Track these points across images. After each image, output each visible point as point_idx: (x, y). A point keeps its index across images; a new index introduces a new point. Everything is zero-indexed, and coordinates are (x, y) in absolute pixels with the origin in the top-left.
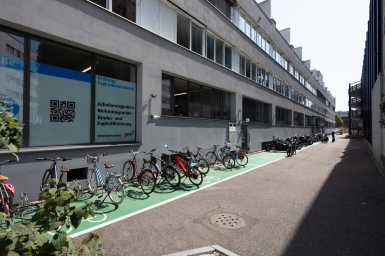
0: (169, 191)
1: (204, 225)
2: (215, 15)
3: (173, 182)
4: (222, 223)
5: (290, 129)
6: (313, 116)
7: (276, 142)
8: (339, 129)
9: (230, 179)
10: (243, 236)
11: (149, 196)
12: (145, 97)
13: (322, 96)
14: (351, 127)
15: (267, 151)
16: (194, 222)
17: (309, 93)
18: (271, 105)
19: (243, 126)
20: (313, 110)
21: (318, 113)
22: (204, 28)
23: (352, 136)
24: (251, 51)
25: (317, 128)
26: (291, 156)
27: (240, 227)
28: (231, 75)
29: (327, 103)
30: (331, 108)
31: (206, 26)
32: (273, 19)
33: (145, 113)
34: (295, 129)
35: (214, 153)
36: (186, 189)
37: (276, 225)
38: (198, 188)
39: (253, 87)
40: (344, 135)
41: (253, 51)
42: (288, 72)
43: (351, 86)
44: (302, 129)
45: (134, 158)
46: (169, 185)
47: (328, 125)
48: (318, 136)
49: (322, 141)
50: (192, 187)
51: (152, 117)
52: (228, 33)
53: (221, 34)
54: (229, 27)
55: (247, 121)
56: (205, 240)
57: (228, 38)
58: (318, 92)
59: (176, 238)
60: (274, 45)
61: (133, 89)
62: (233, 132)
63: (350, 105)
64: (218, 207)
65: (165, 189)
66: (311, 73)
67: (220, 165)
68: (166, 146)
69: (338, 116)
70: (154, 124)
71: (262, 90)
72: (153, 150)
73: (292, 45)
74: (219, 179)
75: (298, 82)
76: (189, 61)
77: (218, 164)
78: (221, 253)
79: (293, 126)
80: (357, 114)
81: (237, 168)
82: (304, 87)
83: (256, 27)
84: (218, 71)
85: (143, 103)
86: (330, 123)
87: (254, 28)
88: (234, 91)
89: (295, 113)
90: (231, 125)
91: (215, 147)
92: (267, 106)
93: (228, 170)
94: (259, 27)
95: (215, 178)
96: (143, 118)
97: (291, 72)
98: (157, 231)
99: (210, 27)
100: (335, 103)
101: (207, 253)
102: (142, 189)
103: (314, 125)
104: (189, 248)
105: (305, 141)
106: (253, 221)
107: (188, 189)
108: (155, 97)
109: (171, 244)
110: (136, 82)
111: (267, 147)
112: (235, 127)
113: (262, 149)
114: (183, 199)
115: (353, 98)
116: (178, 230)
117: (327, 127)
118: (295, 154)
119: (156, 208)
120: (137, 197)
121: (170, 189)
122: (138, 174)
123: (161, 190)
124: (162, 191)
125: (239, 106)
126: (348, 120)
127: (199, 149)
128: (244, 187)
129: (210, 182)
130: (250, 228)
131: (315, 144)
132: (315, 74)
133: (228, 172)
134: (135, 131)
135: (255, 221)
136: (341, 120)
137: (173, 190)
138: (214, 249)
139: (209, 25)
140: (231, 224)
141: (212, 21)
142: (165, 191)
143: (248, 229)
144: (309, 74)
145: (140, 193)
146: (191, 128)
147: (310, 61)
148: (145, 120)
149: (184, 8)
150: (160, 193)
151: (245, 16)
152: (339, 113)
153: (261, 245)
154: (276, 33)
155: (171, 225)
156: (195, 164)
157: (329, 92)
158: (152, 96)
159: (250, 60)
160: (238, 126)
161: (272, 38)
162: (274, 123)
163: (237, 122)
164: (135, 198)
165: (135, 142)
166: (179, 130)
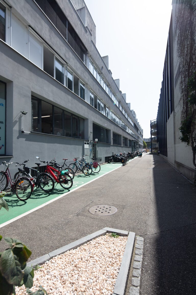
0: (43, 196)
1: (87, 216)
2: (73, 56)
3: (46, 188)
4: (100, 212)
5: (121, 148)
6: (133, 140)
7: (114, 156)
8: (145, 149)
9: (91, 182)
10: (119, 218)
11: (26, 203)
12: (16, 113)
13: (136, 127)
14: (152, 148)
15: (109, 163)
16: (77, 215)
17: (130, 125)
18: (110, 130)
19: (93, 144)
20: (132, 137)
21: (135, 138)
22: (65, 64)
23: (153, 153)
24: (97, 90)
25: (135, 148)
26: (125, 165)
27: (115, 213)
28: (84, 105)
29: (139, 133)
30: (141, 136)
31: (67, 63)
32: (110, 70)
33: (16, 128)
34: (124, 148)
35: (75, 164)
36: (59, 192)
37: (138, 207)
38: (69, 191)
39: (99, 116)
40: (148, 153)
41: (99, 90)
42: (119, 108)
43: (152, 122)
44: (127, 148)
45: (8, 168)
46: (43, 191)
47: (140, 146)
48: (136, 153)
49: (139, 156)
50: (63, 191)
51: (23, 132)
52: (82, 72)
53: (78, 72)
54: (83, 69)
55: (96, 141)
56: (93, 227)
57: (82, 76)
58: (134, 124)
59: (67, 231)
60: (111, 89)
61: (3, 105)
62: (87, 149)
63: (152, 134)
64: (91, 202)
65: (39, 195)
66: (131, 112)
67: (79, 173)
68: (38, 158)
69: (144, 141)
70: (24, 139)
71: (104, 119)
72: (26, 162)
73: (121, 91)
74: (83, 183)
75: (124, 116)
76: (55, 89)
77: (78, 173)
78: (112, 232)
79: (122, 146)
80: (155, 139)
81: (93, 175)
82: (127, 120)
83: (100, 73)
84: (76, 100)
85: (14, 119)
86: (141, 145)
87: (99, 74)
88: (87, 118)
89: (123, 137)
90: (85, 143)
91: (76, 160)
92: (108, 131)
93: (87, 176)
94: (102, 73)
95: (79, 183)
96: (14, 132)
97: (121, 108)
98: (46, 228)
99: (70, 64)
100: (143, 132)
101: (101, 235)
102: (18, 197)
103: (133, 146)
104: (82, 235)
105: (131, 156)
106: (122, 207)
107: (61, 192)
108: (25, 114)
109: (64, 236)
110: (6, 99)
111: (108, 160)
112: (88, 145)
113: (106, 162)
114: (59, 200)
115: (153, 129)
116: (67, 224)
117: (140, 148)
118: (127, 164)
119: (37, 211)
120: (13, 205)
121: (45, 194)
122: (13, 184)
123: (36, 196)
124: (38, 197)
125: (90, 129)
126: (150, 143)
127: (65, 160)
128: (104, 186)
129: (77, 186)
130: (122, 211)
131: (135, 158)
132: (133, 113)
133: (88, 178)
134: (4, 144)
135: (123, 207)
136: (146, 143)
137: (48, 195)
138: (106, 231)
139: (69, 63)
140: (107, 212)
141: (71, 60)
142: (41, 197)
143: (121, 212)
144: (130, 112)
145: (17, 201)
146: (56, 144)
147: (130, 103)
148: (15, 134)
149: (50, 43)
150: (37, 198)
151: (93, 63)
152: (144, 139)
153: (135, 222)
154: (112, 81)
155: (58, 221)
156: (66, 171)
157: (140, 125)
158: (23, 113)
159: (97, 97)
160: (90, 144)
161: (110, 83)
162: (112, 144)
163: (89, 141)
164: (12, 206)
165: (5, 155)
166: (46, 146)
